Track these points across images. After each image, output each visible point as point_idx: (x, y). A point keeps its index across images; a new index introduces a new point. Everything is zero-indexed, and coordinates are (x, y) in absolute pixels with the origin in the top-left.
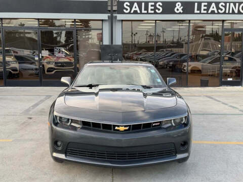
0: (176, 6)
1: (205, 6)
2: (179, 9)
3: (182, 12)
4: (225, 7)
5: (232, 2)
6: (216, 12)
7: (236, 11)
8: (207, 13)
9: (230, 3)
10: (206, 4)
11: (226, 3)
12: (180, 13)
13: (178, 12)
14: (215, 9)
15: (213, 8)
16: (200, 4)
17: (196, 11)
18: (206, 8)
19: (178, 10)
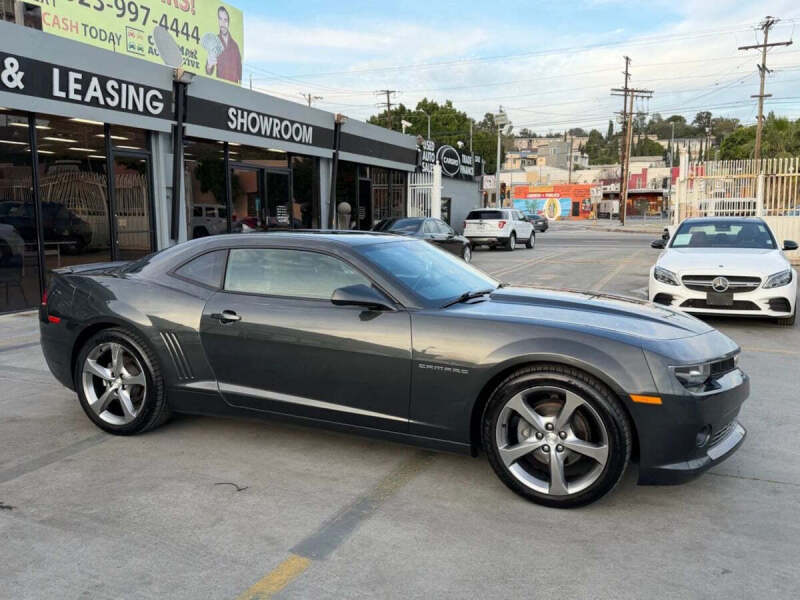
0: (4, 68)
1: (77, 81)
2: (14, 76)
3: (21, 86)
4: (119, 92)
5: (132, 84)
6: (102, 102)
7: (141, 108)
8: (82, 102)
9: (128, 83)
10: (79, 76)
11: (120, 82)
12: (16, 90)
13: (11, 85)
14: (99, 94)
15: (95, 90)
16: (65, 73)
17: (57, 92)
18: (79, 87)
19: (10, 79)
